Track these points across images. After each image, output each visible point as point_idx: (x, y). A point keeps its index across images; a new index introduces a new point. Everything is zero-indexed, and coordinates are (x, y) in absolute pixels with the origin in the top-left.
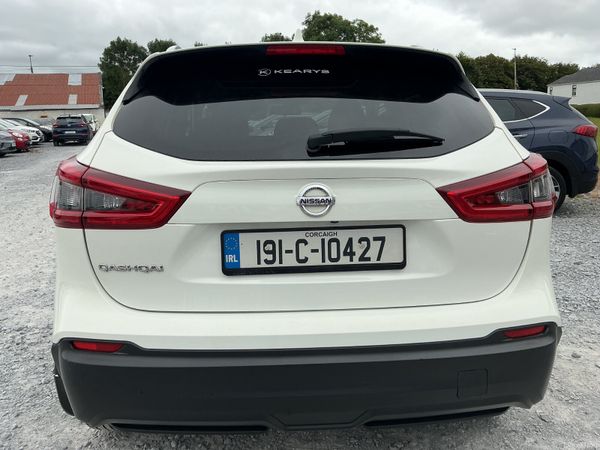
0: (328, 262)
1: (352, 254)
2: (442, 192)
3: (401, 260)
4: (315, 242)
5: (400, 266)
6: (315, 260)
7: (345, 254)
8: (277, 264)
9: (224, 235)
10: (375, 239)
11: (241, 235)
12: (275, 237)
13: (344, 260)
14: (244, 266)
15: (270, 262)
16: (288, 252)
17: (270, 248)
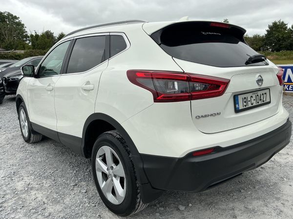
3: (270, 100)
4: (254, 97)
5: (270, 102)
6: (254, 104)
7: (260, 100)
8: (247, 106)
9: (234, 97)
10: (265, 94)
11: (239, 96)
12: (246, 96)
13: (260, 102)
14: (240, 109)
15: (245, 106)
16: (249, 101)
17: (245, 100)
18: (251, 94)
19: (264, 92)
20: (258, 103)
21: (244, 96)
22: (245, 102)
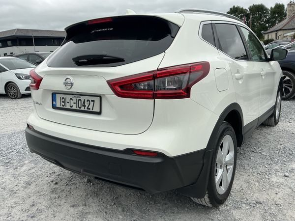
0: (78, 109)
1: (85, 106)
2: (108, 82)
3: (99, 111)
4: (75, 100)
5: (99, 113)
6: (74, 107)
7: (83, 106)
8: (65, 107)
9: (53, 94)
10: (92, 101)
11: (57, 95)
12: (64, 96)
13: (83, 108)
14: (57, 106)
15: (63, 106)
16: (68, 102)
17: (64, 101)
18: (71, 96)
19: (91, 98)
20: (80, 108)
21: (62, 96)
22: (63, 102)
